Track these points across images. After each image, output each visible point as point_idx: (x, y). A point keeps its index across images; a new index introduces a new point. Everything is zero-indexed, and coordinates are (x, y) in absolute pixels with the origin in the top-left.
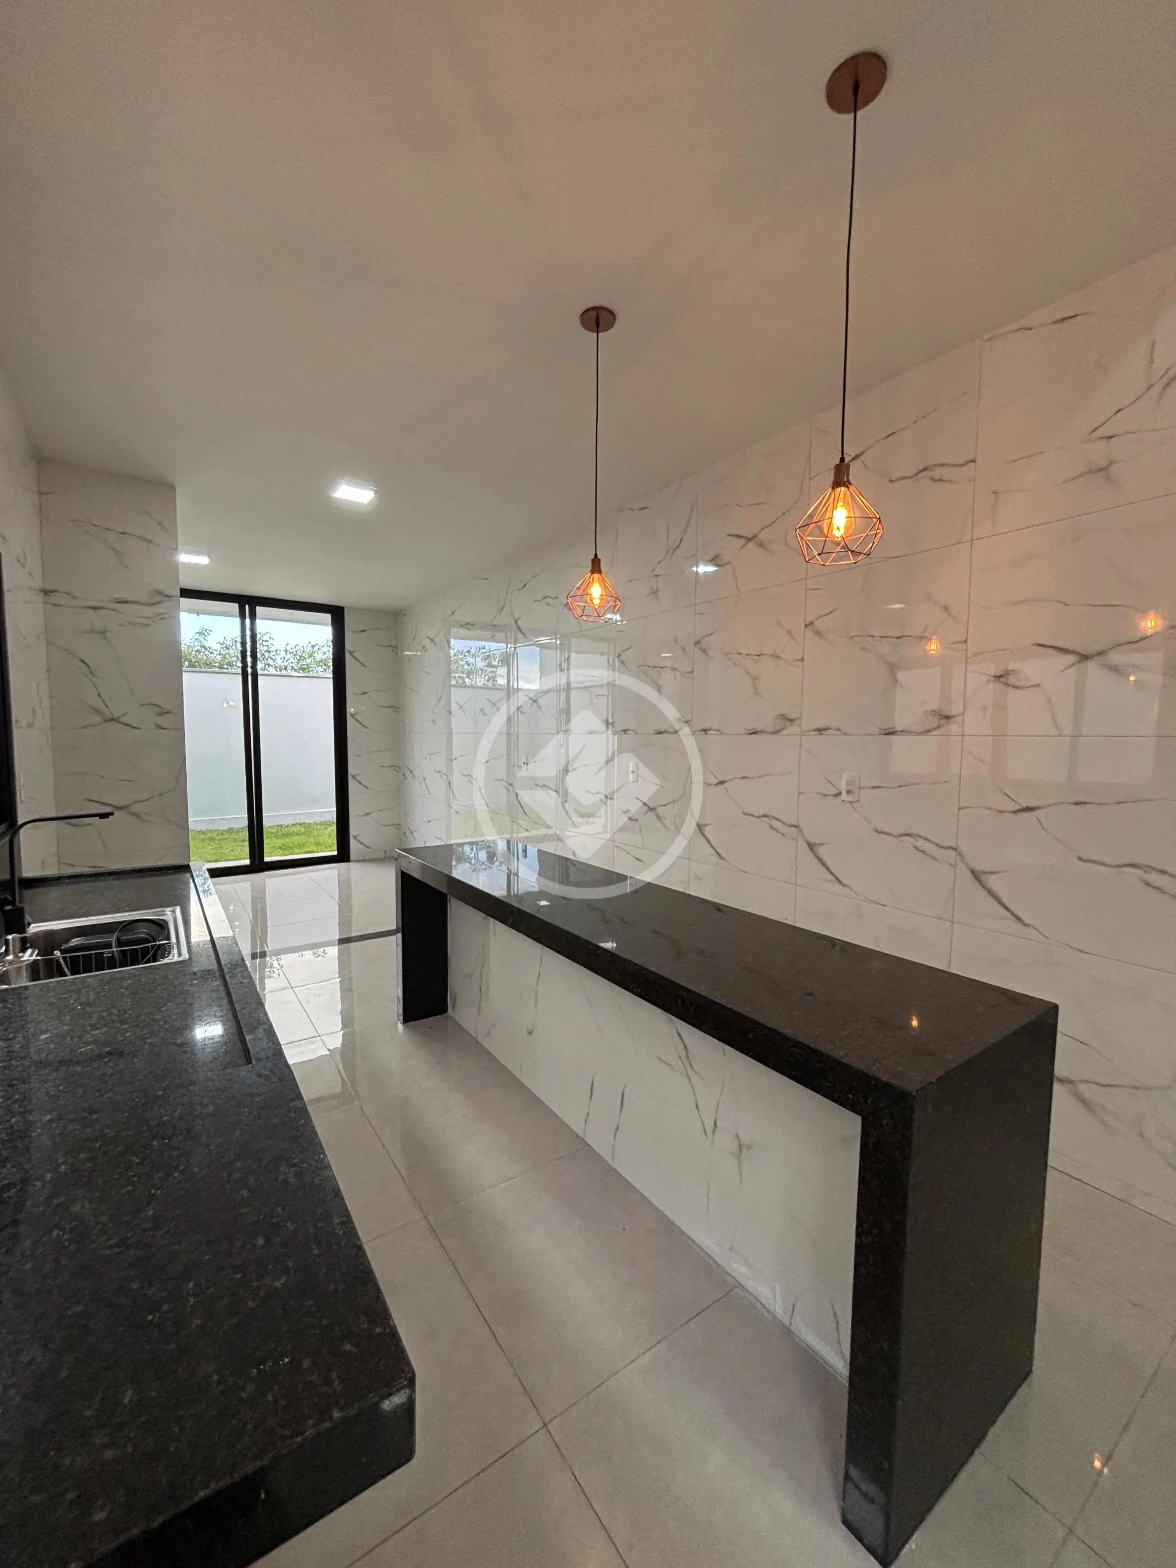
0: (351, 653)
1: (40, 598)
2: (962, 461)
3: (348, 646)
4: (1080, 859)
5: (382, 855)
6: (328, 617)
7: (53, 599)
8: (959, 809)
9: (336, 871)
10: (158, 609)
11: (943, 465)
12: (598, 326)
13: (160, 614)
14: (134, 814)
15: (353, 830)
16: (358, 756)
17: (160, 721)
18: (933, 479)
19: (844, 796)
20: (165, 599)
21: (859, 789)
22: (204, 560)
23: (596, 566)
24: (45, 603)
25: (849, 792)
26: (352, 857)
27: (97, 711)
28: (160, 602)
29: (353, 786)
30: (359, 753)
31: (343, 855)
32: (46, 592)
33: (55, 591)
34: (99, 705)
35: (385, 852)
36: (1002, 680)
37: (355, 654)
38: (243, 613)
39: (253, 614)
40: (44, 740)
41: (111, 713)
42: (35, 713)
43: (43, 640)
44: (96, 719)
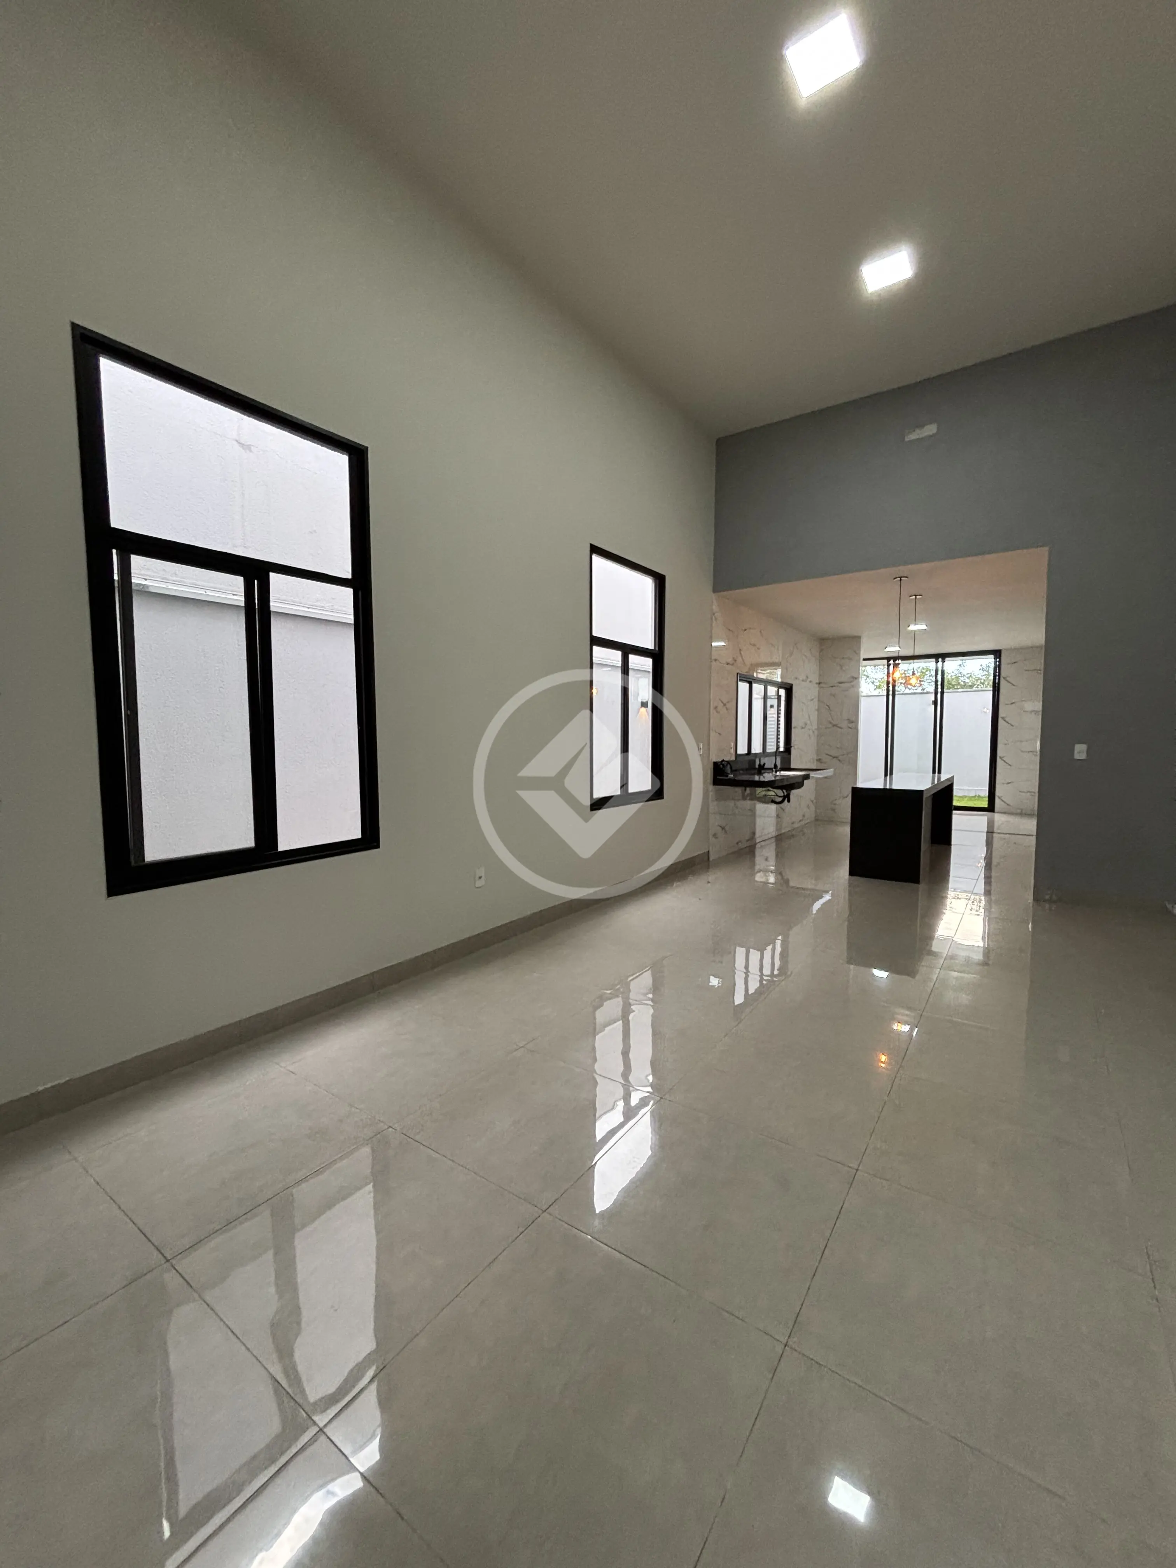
0: (1007, 679)
1: (817, 686)
3: (1003, 674)
5: (1019, 811)
6: (991, 657)
7: (821, 685)
9: (985, 818)
13: (853, 686)
14: (839, 760)
15: (998, 792)
16: (1006, 744)
24: (819, 687)
26: (996, 809)
27: (831, 723)
28: (853, 681)
29: (999, 763)
30: (1006, 742)
31: (991, 808)
32: (819, 683)
33: (822, 683)
34: (831, 720)
35: (1022, 810)
37: (1010, 680)
38: (937, 662)
39: (943, 661)
40: (811, 733)
41: (834, 723)
42: (806, 724)
43: (816, 700)
44: (830, 726)
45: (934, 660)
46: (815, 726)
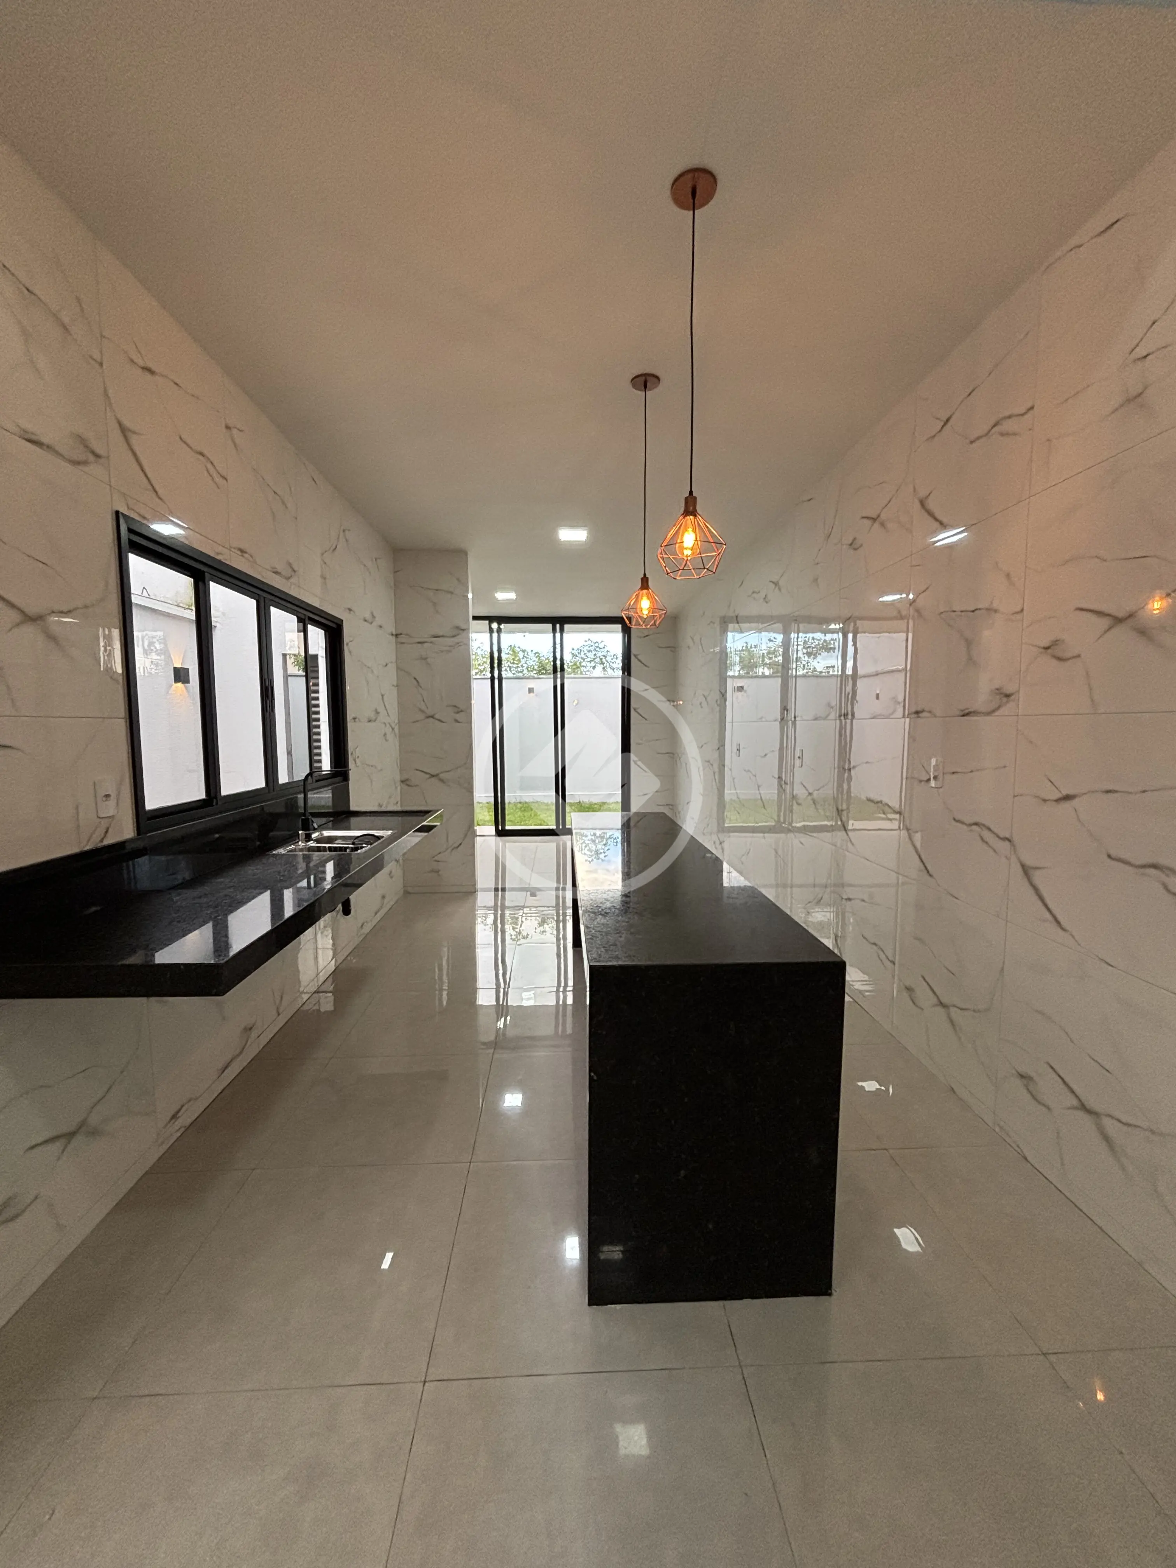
0: (635, 656)
1: (394, 638)
2: (1023, 411)
3: (634, 651)
4: (1109, 856)
6: (619, 627)
7: (402, 639)
8: (1015, 796)
10: (455, 640)
11: (1010, 417)
12: (645, 387)
13: (458, 643)
14: (442, 781)
17: (458, 716)
18: (1002, 434)
19: (933, 783)
20: (461, 632)
21: (943, 774)
22: (512, 596)
23: (645, 583)
24: (396, 642)
25: (935, 778)
27: (422, 711)
28: (458, 635)
32: (397, 635)
33: (401, 634)
34: (424, 708)
36: (1049, 651)
37: (639, 657)
38: (554, 630)
39: (562, 630)
40: (388, 730)
41: (430, 712)
42: (377, 713)
43: (392, 668)
44: (421, 716)
45: (550, 626)
46: (394, 718)
